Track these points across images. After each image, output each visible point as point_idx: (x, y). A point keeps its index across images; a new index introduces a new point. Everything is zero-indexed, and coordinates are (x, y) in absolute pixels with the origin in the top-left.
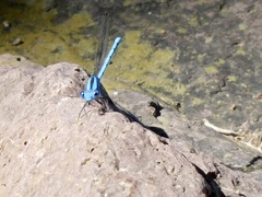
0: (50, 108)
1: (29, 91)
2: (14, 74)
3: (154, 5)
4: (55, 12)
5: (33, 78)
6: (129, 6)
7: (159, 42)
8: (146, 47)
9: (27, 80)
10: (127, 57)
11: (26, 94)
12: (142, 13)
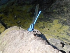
0: (29, 44)
1: (22, 38)
2: (18, 33)
3: (63, 12)
4: (31, 13)
5: (23, 34)
6: (55, 12)
7: (64, 23)
8: (60, 25)
9: (22, 34)
10: (54, 28)
11: (21, 39)
12: (59, 14)
